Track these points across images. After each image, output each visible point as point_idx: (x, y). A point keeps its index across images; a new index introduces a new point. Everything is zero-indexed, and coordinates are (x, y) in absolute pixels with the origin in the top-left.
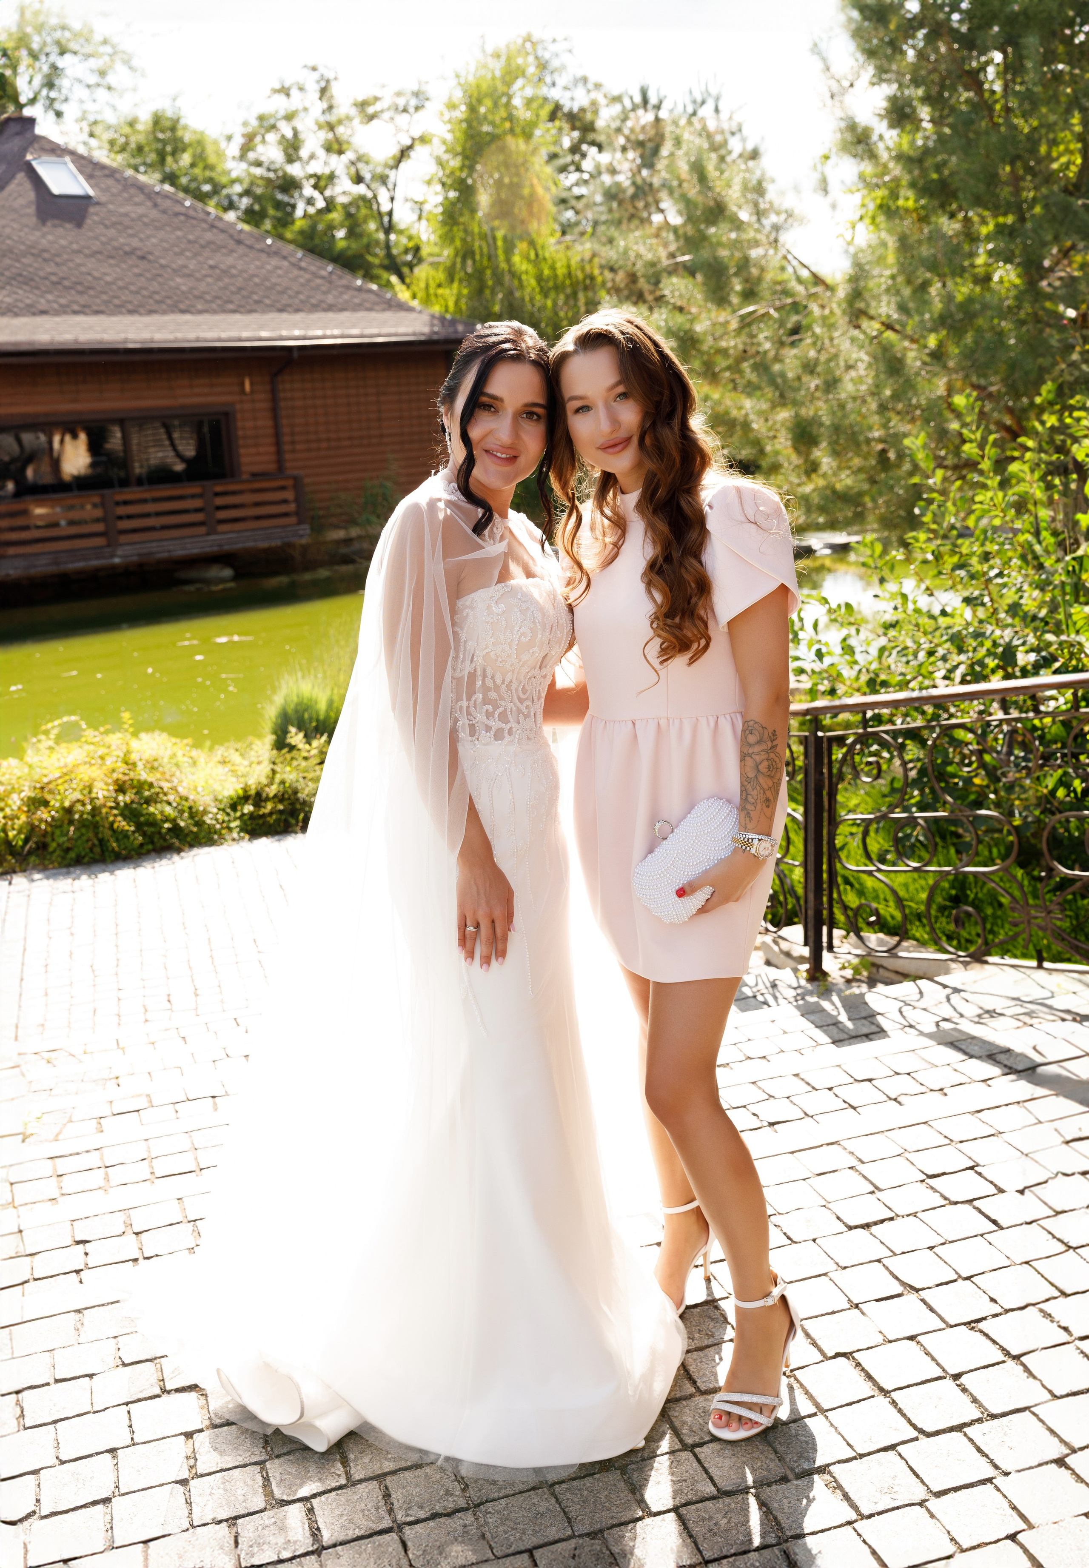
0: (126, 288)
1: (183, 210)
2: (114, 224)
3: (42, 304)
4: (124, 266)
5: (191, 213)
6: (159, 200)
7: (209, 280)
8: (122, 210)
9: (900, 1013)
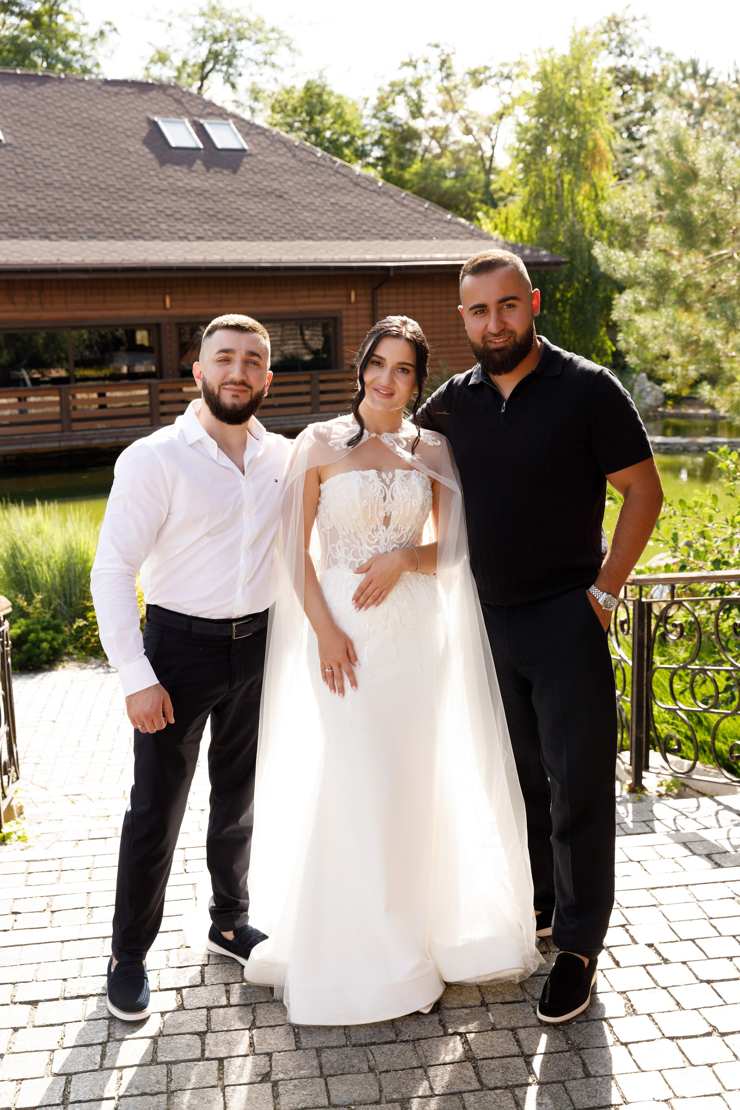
0: (265, 220)
1: (315, 160)
2: (261, 171)
3: (200, 232)
4: (265, 203)
5: (322, 162)
6: (297, 153)
7: (330, 214)
8: (268, 160)
9: (675, 820)
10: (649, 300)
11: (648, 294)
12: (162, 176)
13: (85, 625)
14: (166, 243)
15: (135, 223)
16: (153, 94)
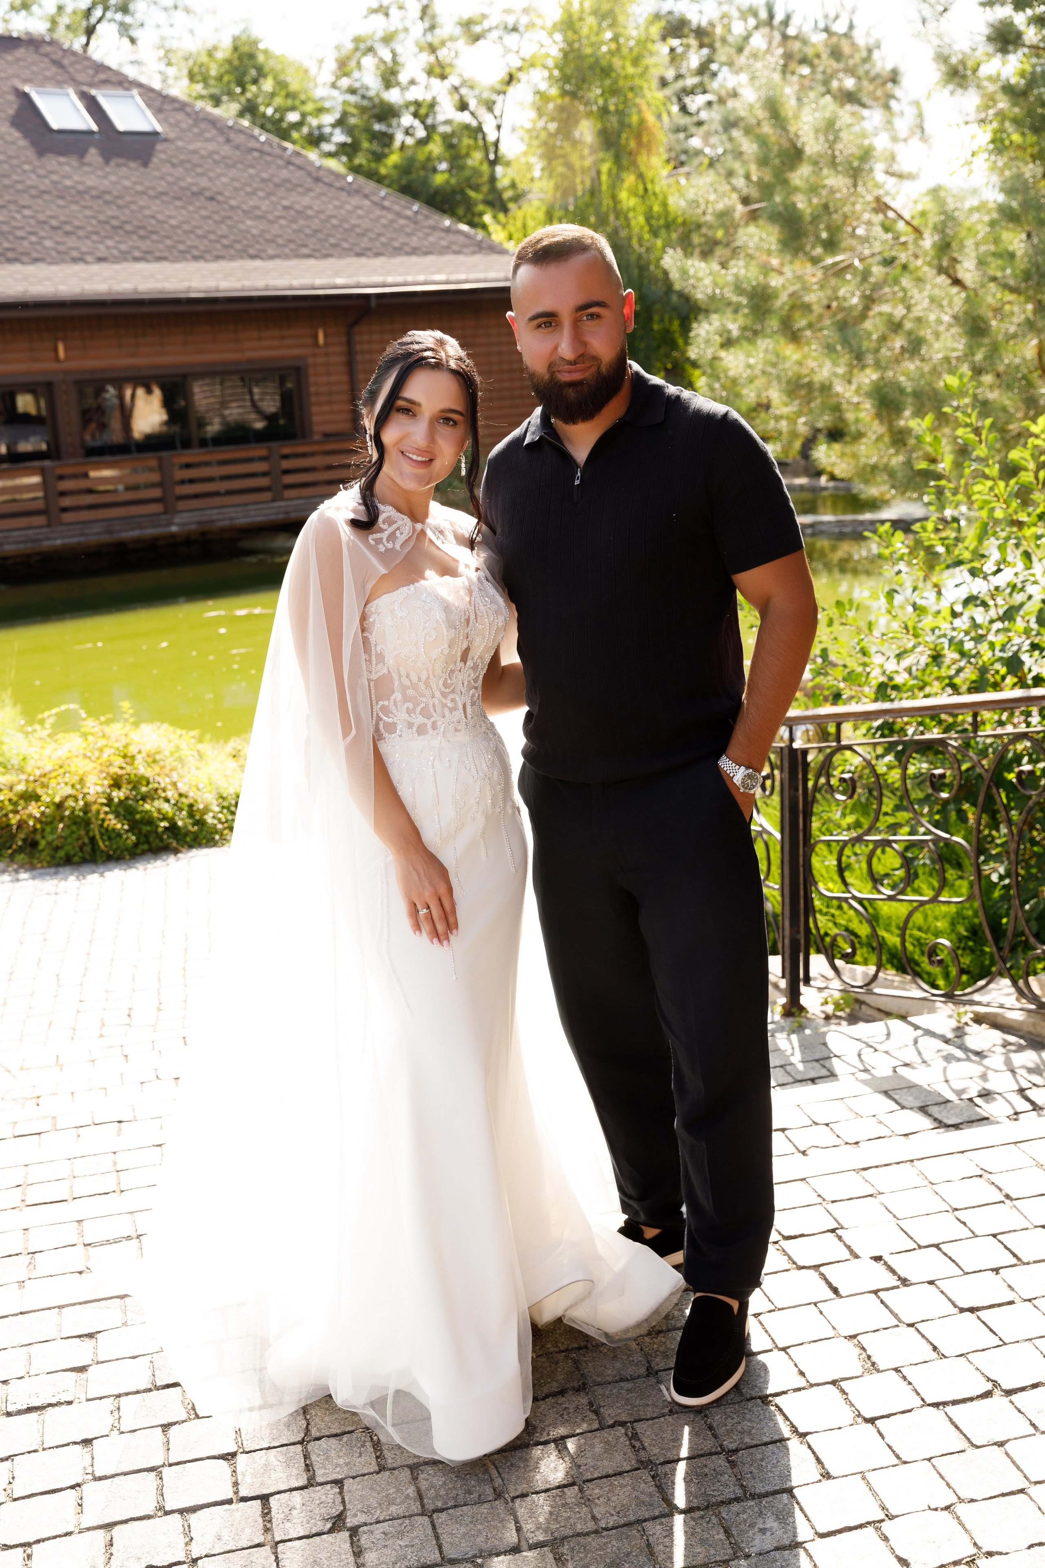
0: (192, 232)
1: (258, 146)
2: (182, 162)
3: (102, 250)
4: (191, 208)
5: (267, 148)
6: (232, 136)
8: (192, 147)
9: (859, 1055)
10: (744, 329)
11: (741, 320)
12: (41, 172)
14: (54, 268)
15: (7, 239)
16: (20, 52)
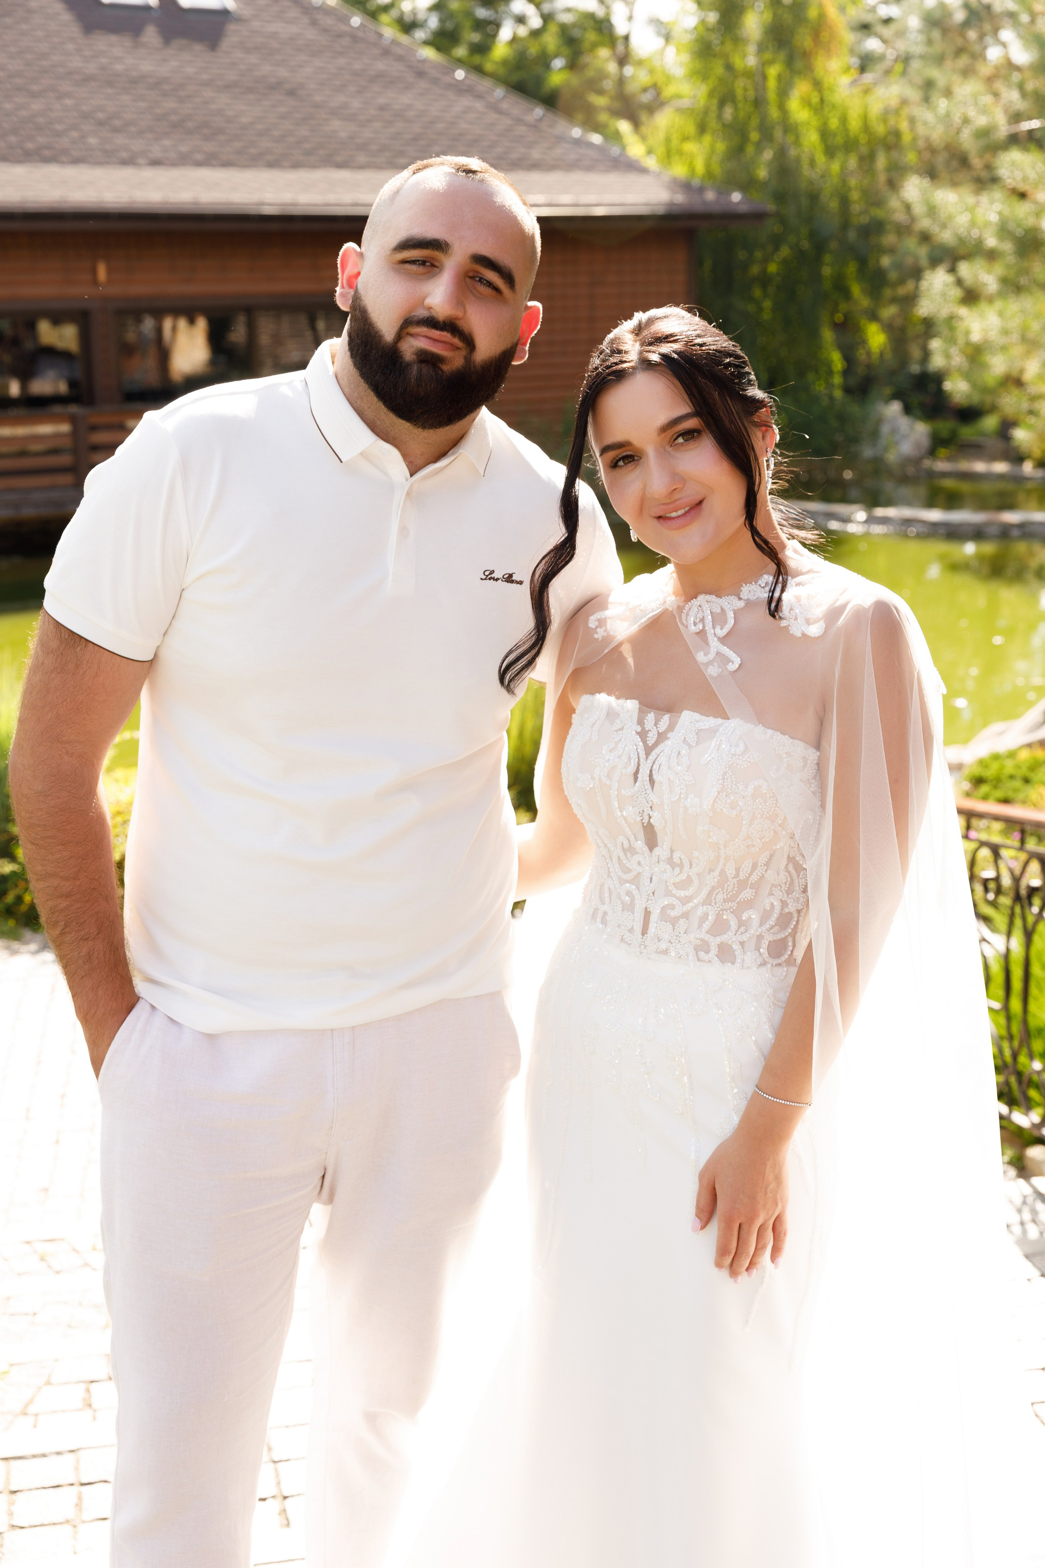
0: (266, 133)
1: (346, 30)
2: (258, 48)
4: (266, 103)
5: (359, 32)
6: (318, 16)
7: (377, 124)
8: (270, 29)
10: (1004, 281)
11: (999, 269)
12: (87, 53)
13: (13, 873)
14: (98, 171)
15: (42, 134)
